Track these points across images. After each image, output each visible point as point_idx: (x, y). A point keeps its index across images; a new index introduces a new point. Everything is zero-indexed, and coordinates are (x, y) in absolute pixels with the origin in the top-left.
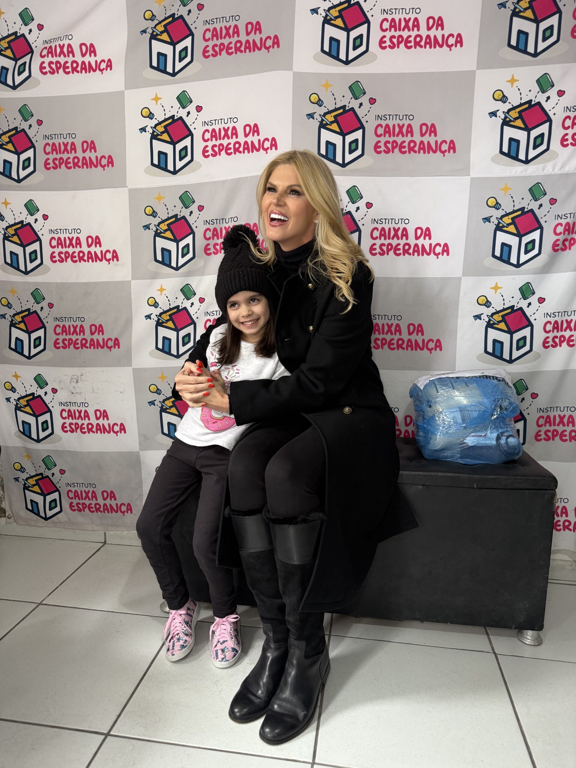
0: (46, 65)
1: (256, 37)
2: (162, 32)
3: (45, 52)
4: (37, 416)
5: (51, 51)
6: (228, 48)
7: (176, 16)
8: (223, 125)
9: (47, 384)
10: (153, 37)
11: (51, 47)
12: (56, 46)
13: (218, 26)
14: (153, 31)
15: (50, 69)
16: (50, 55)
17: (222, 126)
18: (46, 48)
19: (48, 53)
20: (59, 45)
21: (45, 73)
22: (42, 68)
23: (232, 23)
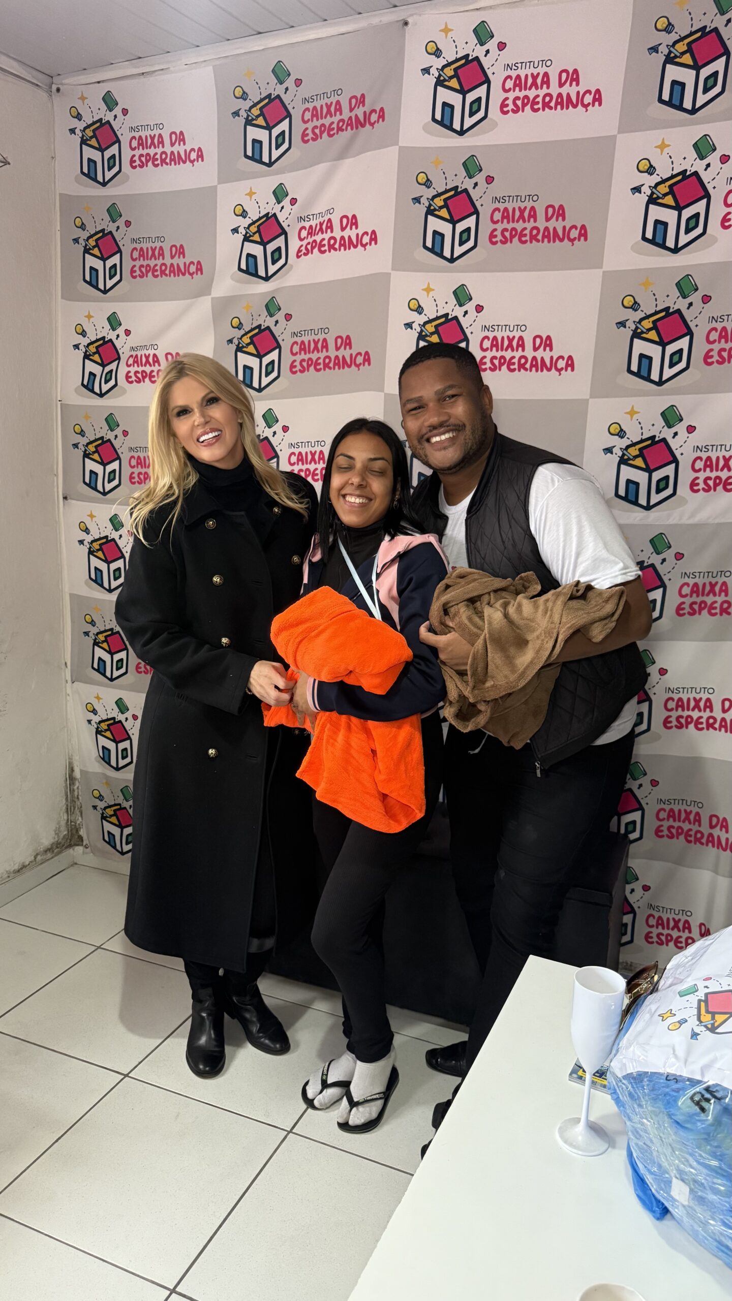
0: (132, 374)
1: (345, 353)
2: (248, 344)
3: (131, 361)
4: (117, 743)
5: (137, 361)
6: (317, 364)
7: (263, 327)
8: (310, 449)
9: (128, 710)
10: (239, 349)
11: (137, 356)
12: (141, 356)
13: (306, 339)
14: (239, 343)
15: (136, 379)
16: (136, 365)
17: (308, 449)
18: (132, 356)
19: (134, 362)
20: (145, 355)
21: (131, 382)
22: (128, 377)
23: (321, 337)
